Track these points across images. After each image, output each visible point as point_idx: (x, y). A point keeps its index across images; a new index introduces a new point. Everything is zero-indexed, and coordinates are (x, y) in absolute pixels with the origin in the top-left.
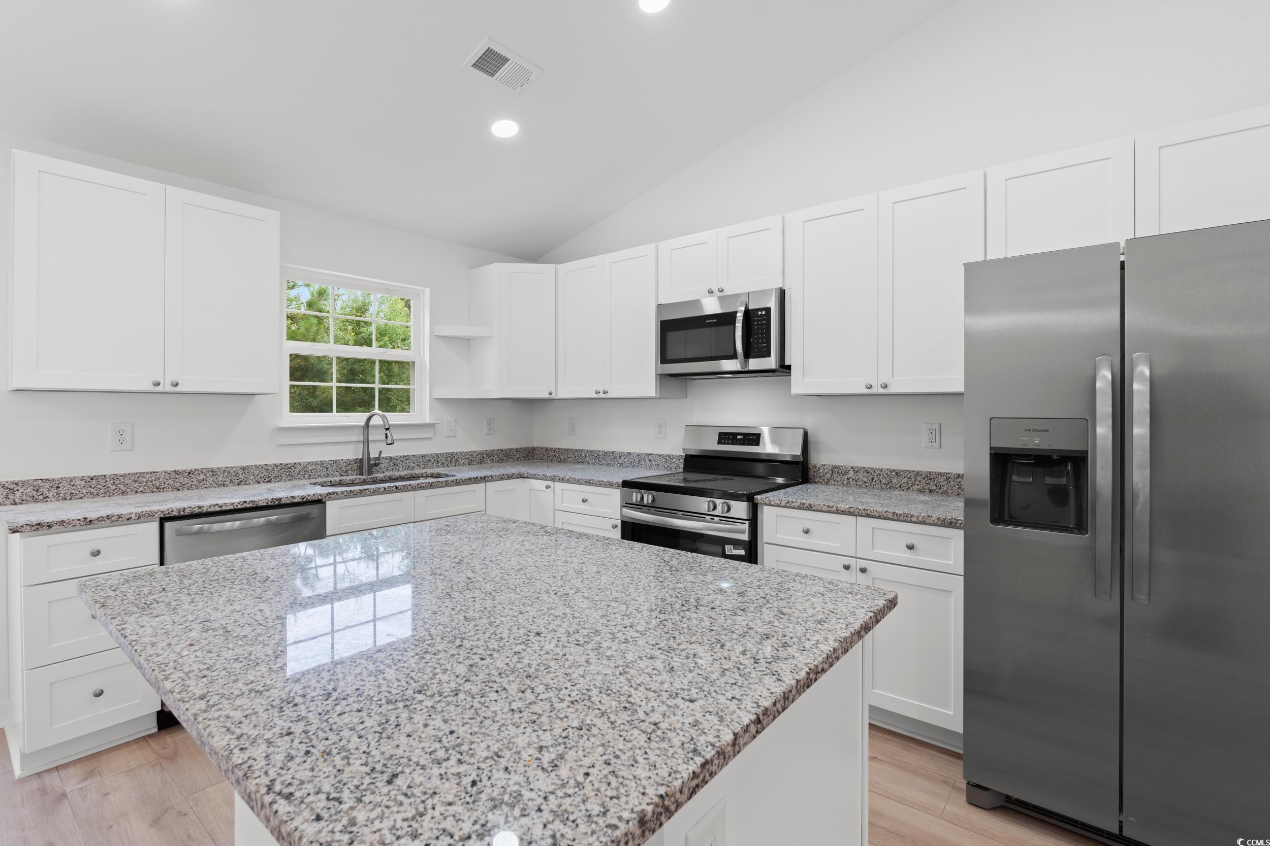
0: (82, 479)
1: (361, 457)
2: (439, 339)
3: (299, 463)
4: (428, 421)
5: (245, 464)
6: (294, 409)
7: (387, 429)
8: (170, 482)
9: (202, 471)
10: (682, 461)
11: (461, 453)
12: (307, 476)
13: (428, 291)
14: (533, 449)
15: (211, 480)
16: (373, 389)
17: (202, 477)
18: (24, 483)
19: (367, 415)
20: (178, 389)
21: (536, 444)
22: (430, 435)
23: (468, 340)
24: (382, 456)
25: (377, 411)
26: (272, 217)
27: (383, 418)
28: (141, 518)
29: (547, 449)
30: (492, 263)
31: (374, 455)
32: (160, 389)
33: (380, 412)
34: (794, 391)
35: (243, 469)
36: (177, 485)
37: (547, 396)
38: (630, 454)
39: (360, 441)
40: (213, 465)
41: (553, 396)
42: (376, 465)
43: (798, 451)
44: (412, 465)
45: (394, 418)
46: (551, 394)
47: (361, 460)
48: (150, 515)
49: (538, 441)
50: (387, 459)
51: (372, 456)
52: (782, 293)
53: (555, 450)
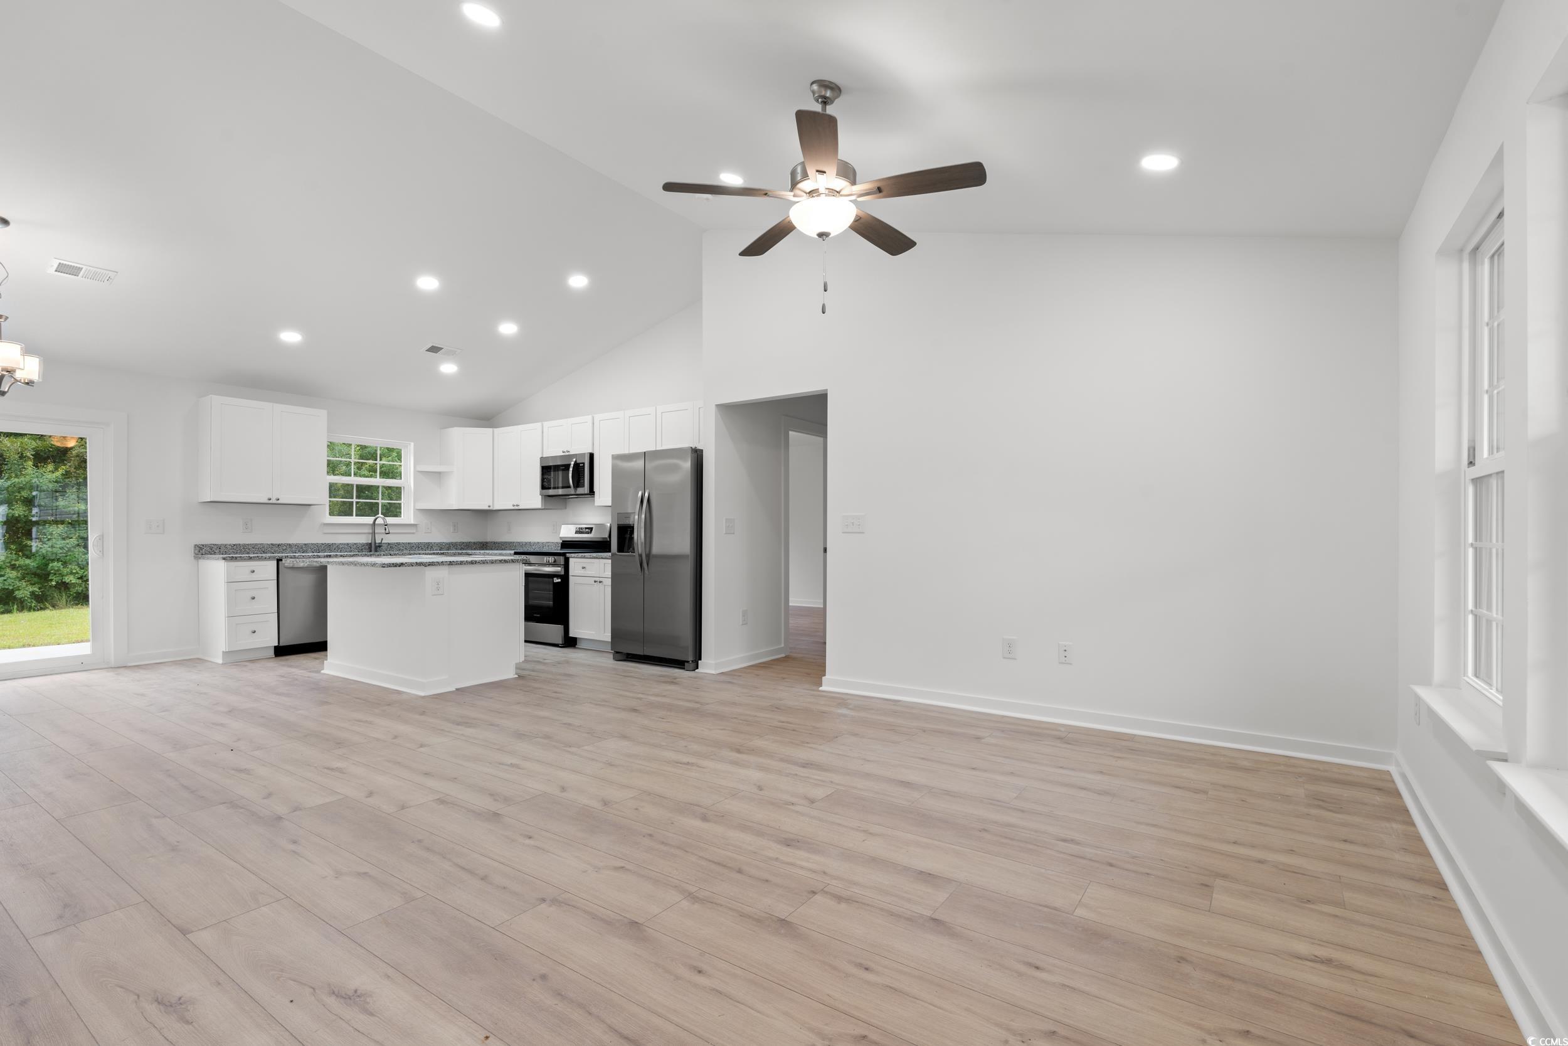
0: (230, 545)
1: (370, 542)
2: (420, 473)
3: (335, 544)
4: (412, 522)
5: (306, 543)
6: (331, 514)
7: (386, 525)
8: (269, 549)
9: (285, 545)
10: (560, 545)
11: (435, 543)
12: (339, 551)
13: (412, 444)
14: (487, 543)
15: (289, 549)
16: (378, 504)
17: (284, 548)
18: (206, 545)
19: (374, 518)
20: (279, 502)
21: (488, 540)
22: (414, 531)
23: (440, 473)
24: (383, 542)
25: (380, 515)
26: (323, 413)
27: (383, 519)
28: (270, 558)
29: (495, 543)
30: (453, 427)
31: (378, 541)
32: (271, 502)
33: (382, 516)
34: (596, 504)
35: (305, 544)
36: (273, 551)
37: (487, 508)
38: (538, 543)
39: (369, 533)
40: (291, 542)
41: (491, 508)
42: (380, 546)
43: (607, 536)
44: (402, 548)
45: (390, 520)
46: (489, 506)
47: (371, 544)
48: (274, 557)
49: (489, 539)
50: (386, 543)
51: (377, 542)
52: (592, 456)
53: (499, 543)
